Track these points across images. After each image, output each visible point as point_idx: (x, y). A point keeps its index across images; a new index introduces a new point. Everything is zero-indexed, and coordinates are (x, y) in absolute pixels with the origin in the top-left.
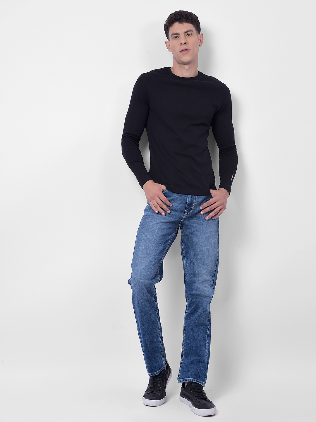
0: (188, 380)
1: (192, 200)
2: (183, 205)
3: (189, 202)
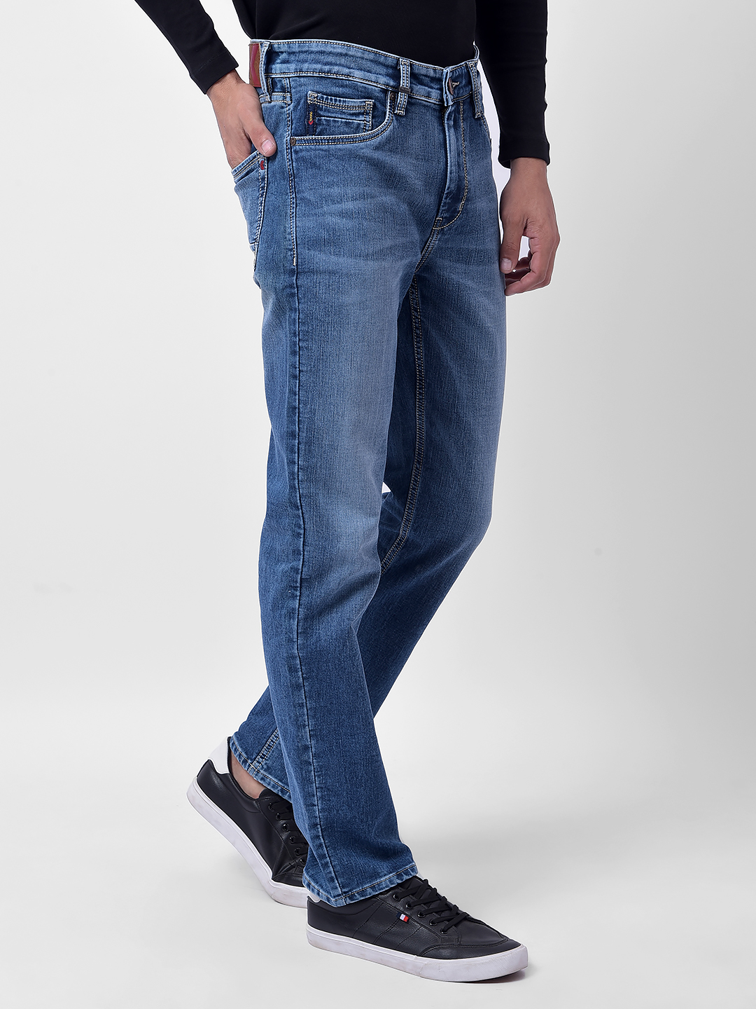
1: (461, 174)
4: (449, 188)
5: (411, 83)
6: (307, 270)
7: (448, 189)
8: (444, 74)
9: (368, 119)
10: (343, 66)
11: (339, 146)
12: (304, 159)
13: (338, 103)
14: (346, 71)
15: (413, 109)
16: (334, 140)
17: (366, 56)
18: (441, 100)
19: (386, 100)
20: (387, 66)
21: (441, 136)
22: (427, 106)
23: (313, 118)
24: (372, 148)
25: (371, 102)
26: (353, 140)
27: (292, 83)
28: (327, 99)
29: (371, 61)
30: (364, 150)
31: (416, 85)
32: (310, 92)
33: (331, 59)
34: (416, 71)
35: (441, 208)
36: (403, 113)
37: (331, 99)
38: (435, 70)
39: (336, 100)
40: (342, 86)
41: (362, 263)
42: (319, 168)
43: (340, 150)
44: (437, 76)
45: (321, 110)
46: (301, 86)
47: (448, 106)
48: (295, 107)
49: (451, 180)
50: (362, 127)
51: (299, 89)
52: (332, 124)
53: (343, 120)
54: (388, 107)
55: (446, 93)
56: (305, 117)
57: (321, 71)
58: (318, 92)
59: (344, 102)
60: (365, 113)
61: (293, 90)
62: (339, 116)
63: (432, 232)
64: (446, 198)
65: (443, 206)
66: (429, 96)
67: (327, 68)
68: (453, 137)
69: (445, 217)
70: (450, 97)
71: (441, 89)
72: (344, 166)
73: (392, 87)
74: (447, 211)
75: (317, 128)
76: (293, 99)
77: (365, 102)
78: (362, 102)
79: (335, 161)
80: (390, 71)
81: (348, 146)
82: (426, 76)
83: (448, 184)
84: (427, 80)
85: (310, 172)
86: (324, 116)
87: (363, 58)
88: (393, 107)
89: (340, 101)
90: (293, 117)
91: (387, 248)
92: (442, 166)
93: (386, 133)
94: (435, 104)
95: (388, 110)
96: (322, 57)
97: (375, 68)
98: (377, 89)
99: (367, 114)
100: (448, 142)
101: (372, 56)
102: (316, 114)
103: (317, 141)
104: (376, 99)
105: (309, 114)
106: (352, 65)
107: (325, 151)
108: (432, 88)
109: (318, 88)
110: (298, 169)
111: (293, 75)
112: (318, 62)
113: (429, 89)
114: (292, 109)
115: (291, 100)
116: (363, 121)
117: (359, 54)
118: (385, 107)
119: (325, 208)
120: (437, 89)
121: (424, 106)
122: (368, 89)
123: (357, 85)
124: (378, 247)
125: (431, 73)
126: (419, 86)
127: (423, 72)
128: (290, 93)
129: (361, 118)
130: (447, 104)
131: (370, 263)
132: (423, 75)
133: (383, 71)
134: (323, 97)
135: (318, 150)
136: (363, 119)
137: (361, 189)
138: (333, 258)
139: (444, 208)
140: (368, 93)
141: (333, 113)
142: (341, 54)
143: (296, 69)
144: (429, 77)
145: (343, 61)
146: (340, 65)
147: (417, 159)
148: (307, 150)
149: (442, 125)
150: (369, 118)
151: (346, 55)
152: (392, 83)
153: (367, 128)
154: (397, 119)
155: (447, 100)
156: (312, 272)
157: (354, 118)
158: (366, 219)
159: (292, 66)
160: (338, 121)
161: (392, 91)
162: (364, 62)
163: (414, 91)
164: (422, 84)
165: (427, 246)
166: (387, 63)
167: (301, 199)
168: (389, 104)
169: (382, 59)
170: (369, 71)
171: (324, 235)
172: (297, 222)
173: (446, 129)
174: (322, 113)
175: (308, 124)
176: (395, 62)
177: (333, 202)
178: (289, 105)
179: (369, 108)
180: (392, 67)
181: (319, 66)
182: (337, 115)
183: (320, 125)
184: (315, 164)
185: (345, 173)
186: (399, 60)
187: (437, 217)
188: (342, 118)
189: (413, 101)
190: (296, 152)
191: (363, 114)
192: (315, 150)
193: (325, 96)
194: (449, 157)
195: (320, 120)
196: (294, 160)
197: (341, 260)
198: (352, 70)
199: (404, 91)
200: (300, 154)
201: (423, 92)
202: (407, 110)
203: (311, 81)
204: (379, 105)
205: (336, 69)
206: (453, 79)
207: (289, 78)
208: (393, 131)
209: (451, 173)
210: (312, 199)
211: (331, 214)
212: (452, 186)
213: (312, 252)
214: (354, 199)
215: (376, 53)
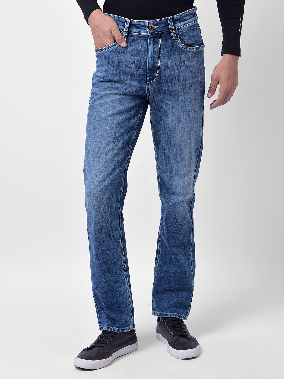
0: (167, 316)
1: (156, 61)
2: (142, 71)
3: (150, 66)
4: (148, 67)
21: (147, 47)
22: (140, 36)
34: (133, 23)
35: (147, 74)
38: (144, 22)
44: (145, 24)
49: (149, 64)
63: (146, 83)
64: (148, 71)
66: (140, 32)
68: (151, 47)
69: (150, 78)
70: (149, 32)
84: (140, 26)
92: (145, 58)
94: (143, 35)
113: (141, 30)
120: (145, 29)
125: (142, 23)
127: (137, 23)
132: (138, 25)
139: (149, 74)
144: (141, 25)
173: (148, 44)
187: (147, 78)
194: (148, 55)
201: (137, 31)
206: (155, 25)
209: (149, 61)
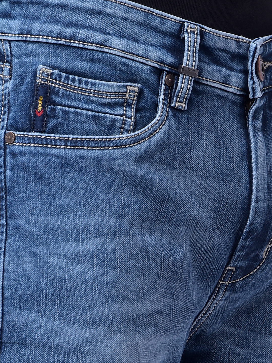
4: (251, 224)
5: (200, 60)
6: (15, 340)
7: (250, 226)
8: (252, 49)
9: (129, 114)
10: (94, 29)
11: (82, 153)
12: (24, 167)
13: (83, 86)
14: (99, 37)
15: (201, 100)
16: (75, 143)
17: (132, 15)
18: (245, 89)
19: (159, 85)
20: (164, 34)
21: (244, 143)
22: (223, 97)
23: (44, 107)
24: (133, 158)
25: (136, 87)
26: (105, 145)
27: (14, 50)
28: (67, 78)
29: (140, 24)
30: (121, 162)
31: (206, 63)
32: (41, 67)
33: (76, 17)
34: (209, 43)
35: (237, 254)
36: (183, 106)
37: (73, 80)
38: (238, 42)
39: (80, 82)
40: (92, 60)
41: (101, 335)
42: (47, 182)
43: (83, 158)
44: (241, 51)
45: (57, 94)
46: (28, 55)
47: (254, 99)
48: (16, 88)
49: (256, 212)
50: (119, 124)
51: (24, 59)
52: (72, 117)
53: (90, 113)
54: (162, 97)
55: (252, 78)
56: (31, 105)
57: (60, 36)
58: (53, 68)
59: (94, 84)
60: (125, 104)
61: (15, 61)
62: (85, 106)
63: (216, 287)
64: (246, 239)
65: (240, 251)
66: (226, 82)
67: (69, 31)
68: (261, 146)
69: (241, 267)
70: (258, 86)
71: (245, 72)
72: (88, 184)
73: (169, 65)
74: (245, 258)
75: (47, 122)
76: (14, 74)
77: (126, 86)
78: (121, 87)
79: (73, 174)
80: (168, 41)
81: (96, 153)
82: (224, 51)
83: (251, 217)
84: (224, 57)
85: (33, 187)
86: (61, 105)
87: (126, 19)
88: (169, 97)
89: (87, 83)
90: (11, 101)
91: (144, 315)
92: (243, 189)
93: (157, 137)
94: (234, 94)
95: (161, 101)
96: (62, 14)
97: (145, 36)
98: (145, 67)
99: (129, 105)
100: (253, 153)
101: (140, 17)
102: (48, 101)
103: (48, 142)
104: (144, 82)
105: (37, 99)
106: (110, 29)
107: (60, 157)
108: (231, 69)
109: (53, 60)
110: (13, 182)
111: (16, 39)
112: (55, 20)
113: (228, 71)
114: (10, 88)
115: (10, 75)
116: (122, 116)
117: (121, 13)
118: (157, 95)
119: (52, 246)
120: (240, 71)
121: (219, 97)
122: (132, 67)
123: (114, 60)
124: (130, 312)
125: (233, 47)
126: (213, 67)
127: (221, 44)
128: (10, 63)
129: (119, 111)
130: (254, 95)
131: (115, 336)
132: (220, 49)
133: (157, 39)
134: (60, 76)
135: (49, 155)
136: (121, 112)
137: (112, 220)
138: (58, 325)
139: (240, 254)
140: (131, 73)
141: (75, 100)
142: (93, 12)
143: (21, 29)
144: (228, 52)
145: (95, 21)
146: (90, 28)
147: (206, 177)
148: (32, 154)
149: (245, 126)
150: (131, 112)
151: (100, 13)
152: (169, 59)
153: (127, 127)
154: (174, 116)
155: (253, 89)
156: (23, 343)
157: (107, 110)
158: (115, 268)
159: (16, 24)
160: (81, 114)
161: (168, 73)
162: (128, 25)
163: (205, 74)
164: (217, 61)
165: (206, 308)
166: (164, 29)
167: (14, 228)
168: (163, 92)
169: (156, 22)
170: (135, 40)
171: (46, 287)
172: (6, 264)
173: (251, 134)
174: (57, 99)
175: (35, 116)
176: (177, 27)
177: (65, 238)
178: (6, 81)
179: (132, 97)
180: (171, 35)
181: (56, 28)
182: (81, 105)
183: (54, 117)
184: (42, 176)
185: (88, 195)
186: (182, 25)
187: (227, 265)
188: (88, 110)
189: (202, 88)
190: (14, 155)
191: (121, 105)
192: (45, 155)
193: (64, 75)
194: (254, 177)
195: (53, 110)
196: (8, 166)
197: (70, 328)
198: (108, 37)
199: (188, 72)
200: (20, 159)
201: (217, 75)
202: (191, 102)
203: (44, 49)
204: (147, 93)
205: (83, 33)
206: (266, 58)
207: (10, 41)
208: (168, 134)
209: (257, 201)
210: (32, 229)
211: (60, 256)
212: (258, 221)
213: (25, 313)
214: (98, 235)
215: (147, 13)
